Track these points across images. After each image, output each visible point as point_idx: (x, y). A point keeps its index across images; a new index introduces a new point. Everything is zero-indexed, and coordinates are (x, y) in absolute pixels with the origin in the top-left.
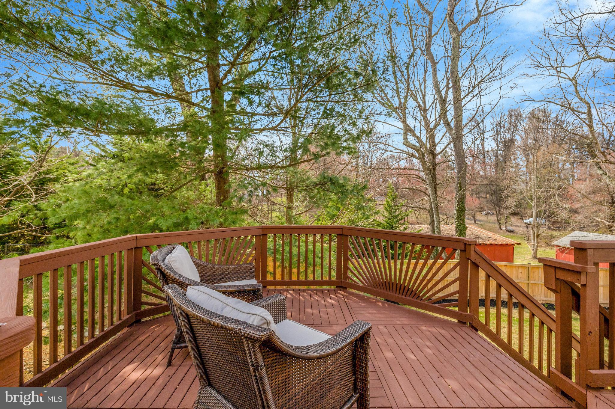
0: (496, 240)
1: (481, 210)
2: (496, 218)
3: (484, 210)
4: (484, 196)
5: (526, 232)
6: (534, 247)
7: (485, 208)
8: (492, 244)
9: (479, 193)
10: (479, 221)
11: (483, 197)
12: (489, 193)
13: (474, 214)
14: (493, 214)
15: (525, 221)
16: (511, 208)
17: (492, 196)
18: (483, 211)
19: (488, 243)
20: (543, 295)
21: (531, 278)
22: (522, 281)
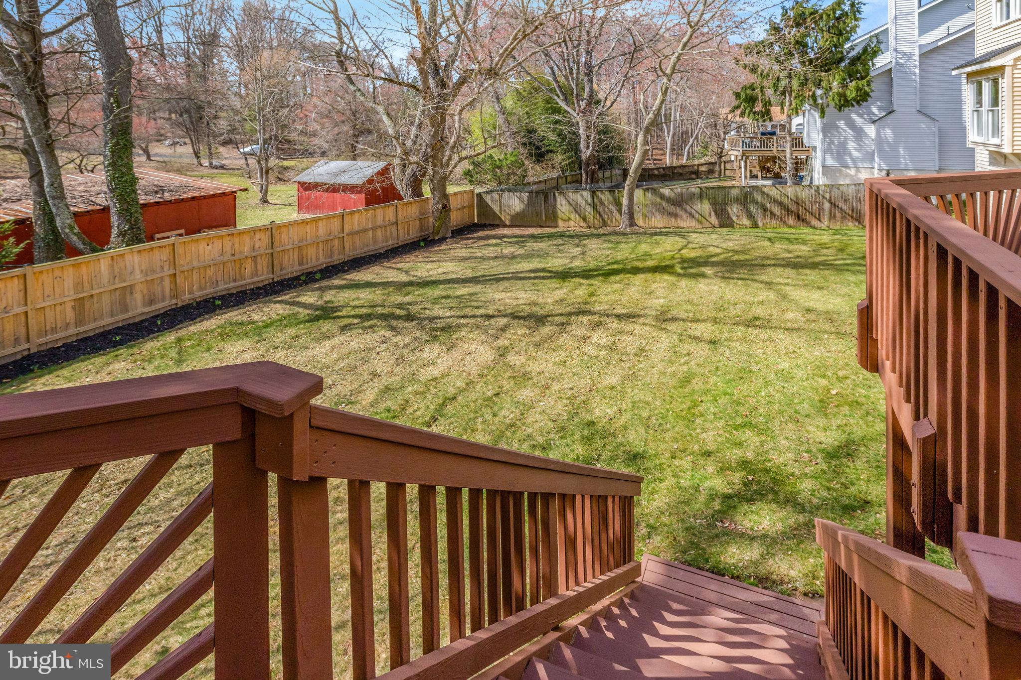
0: (200, 189)
1: (160, 138)
2: (191, 150)
3: (166, 138)
4: (167, 116)
5: (245, 166)
6: (262, 187)
7: (169, 134)
8: (193, 198)
9: (154, 111)
10: (156, 155)
11: (164, 119)
12: (176, 112)
13: (147, 146)
14: (185, 144)
15: (242, 150)
16: (222, 134)
17: (181, 115)
18: (165, 140)
19: (185, 196)
20: (297, 263)
21: (276, 243)
22: (262, 252)
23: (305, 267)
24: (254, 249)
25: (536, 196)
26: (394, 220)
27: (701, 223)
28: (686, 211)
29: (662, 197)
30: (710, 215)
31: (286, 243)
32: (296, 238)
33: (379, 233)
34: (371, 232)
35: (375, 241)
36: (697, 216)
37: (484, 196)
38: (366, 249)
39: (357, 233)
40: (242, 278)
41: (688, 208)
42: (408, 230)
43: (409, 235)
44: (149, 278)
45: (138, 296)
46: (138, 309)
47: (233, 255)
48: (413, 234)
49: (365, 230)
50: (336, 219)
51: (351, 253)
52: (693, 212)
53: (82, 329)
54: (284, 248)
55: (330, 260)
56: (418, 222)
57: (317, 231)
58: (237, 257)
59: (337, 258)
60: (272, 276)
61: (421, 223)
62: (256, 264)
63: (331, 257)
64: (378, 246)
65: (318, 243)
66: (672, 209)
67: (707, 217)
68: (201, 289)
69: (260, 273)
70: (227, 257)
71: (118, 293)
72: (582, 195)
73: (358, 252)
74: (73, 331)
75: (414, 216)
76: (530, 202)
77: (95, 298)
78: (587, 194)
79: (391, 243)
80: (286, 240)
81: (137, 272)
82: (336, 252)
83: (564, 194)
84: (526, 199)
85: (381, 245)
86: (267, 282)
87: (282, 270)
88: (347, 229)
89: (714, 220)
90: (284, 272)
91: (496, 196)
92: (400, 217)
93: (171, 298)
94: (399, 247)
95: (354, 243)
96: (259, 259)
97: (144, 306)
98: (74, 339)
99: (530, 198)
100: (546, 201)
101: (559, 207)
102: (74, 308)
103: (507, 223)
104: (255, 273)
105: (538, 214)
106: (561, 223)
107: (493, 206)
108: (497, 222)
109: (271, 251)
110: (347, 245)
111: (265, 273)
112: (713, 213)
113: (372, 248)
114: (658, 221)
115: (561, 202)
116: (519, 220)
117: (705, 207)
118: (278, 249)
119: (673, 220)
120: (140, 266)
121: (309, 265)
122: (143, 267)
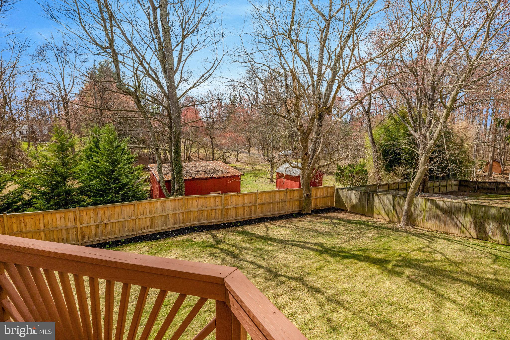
6: (271, 173)
8: (224, 177)
10: (253, 154)
20: (234, 215)
21: (225, 205)
22: (218, 208)
23: (238, 218)
24: (215, 206)
25: (364, 195)
26: (284, 199)
27: (463, 232)
28: (453, 220)
29: (438, 206)
30: (471, 226)
31: (230, 205)
32: (234, 203)
33: (276, 206)
34: (271, 205)
35: (273, 209)
36: (460, 225)
37: (339, 191)
38: (268, 214)
39: (264, 204)
40: (210, 219)
41: (455, 218)
42: (292, 206)
43: (293, 209)
44: (174, 213)
45: (171, 220)
46: (170, 226)
47: (207, 207)
48: (295, 208)
49: (268, 203)
50: (253, 196)
51: (261, 215)
52: (458, 222)
53: (152, 230)
54: (229, 207)
55: (250, 216)
56: (298, 202)
57: (244, 200)
58: (209, 208)
59: (253, 216)
60: (222, 220)
61: (300, 203)
62: (216, 213)
63: (250, 215)
64: (274, 213)
65: (244, 207)
66: (443, 217)
67: (468, 228)
68: (194, 221)
69: (217, 218)
70: (204, 208)
71: (164, 217)
72: (388, 198)
73: (264, 214)
74: (149, 230)
75: (296, 198)
76: (361, 199)
77: (156, 218)
78: (390, 197)
79: (282, 212)
80: (230, 203)
81: (170, 209)
82: (253, 213)
83: (378, 195)
84: (358, 196)
85: (276, 212)
86: (220, 223)
87: (227, 218)
88: (259, 201)
89: (473, 232)
90: (228, 219)
91: (344, 191)
92: (288, 198)
93: (183, 223)
94: (287, 215)
95: (262, 209)
96: (217, 211)
97: (173, 225)
98: (150, 233)
99: (361, 195)
100: (368, 199)
101: (375, 204)
102: (150, 220)
103: (349, 210)
104: (215, 218)
105: (363, 207)
106: (375, 215)
107: (343, 198)
108: (344, 208)
109: (222, 208)
110: (258, 210)
111: (220, 218)
112: (473, 226)
113: (271, 213)
114: (432, 226)
115: (376, 200)
116: (355, 210)
117: (467, 220)
118: (226, 207)
119: (443, 226)
120: (171, 207)
121: (239, 218)
122: (172, 208)
